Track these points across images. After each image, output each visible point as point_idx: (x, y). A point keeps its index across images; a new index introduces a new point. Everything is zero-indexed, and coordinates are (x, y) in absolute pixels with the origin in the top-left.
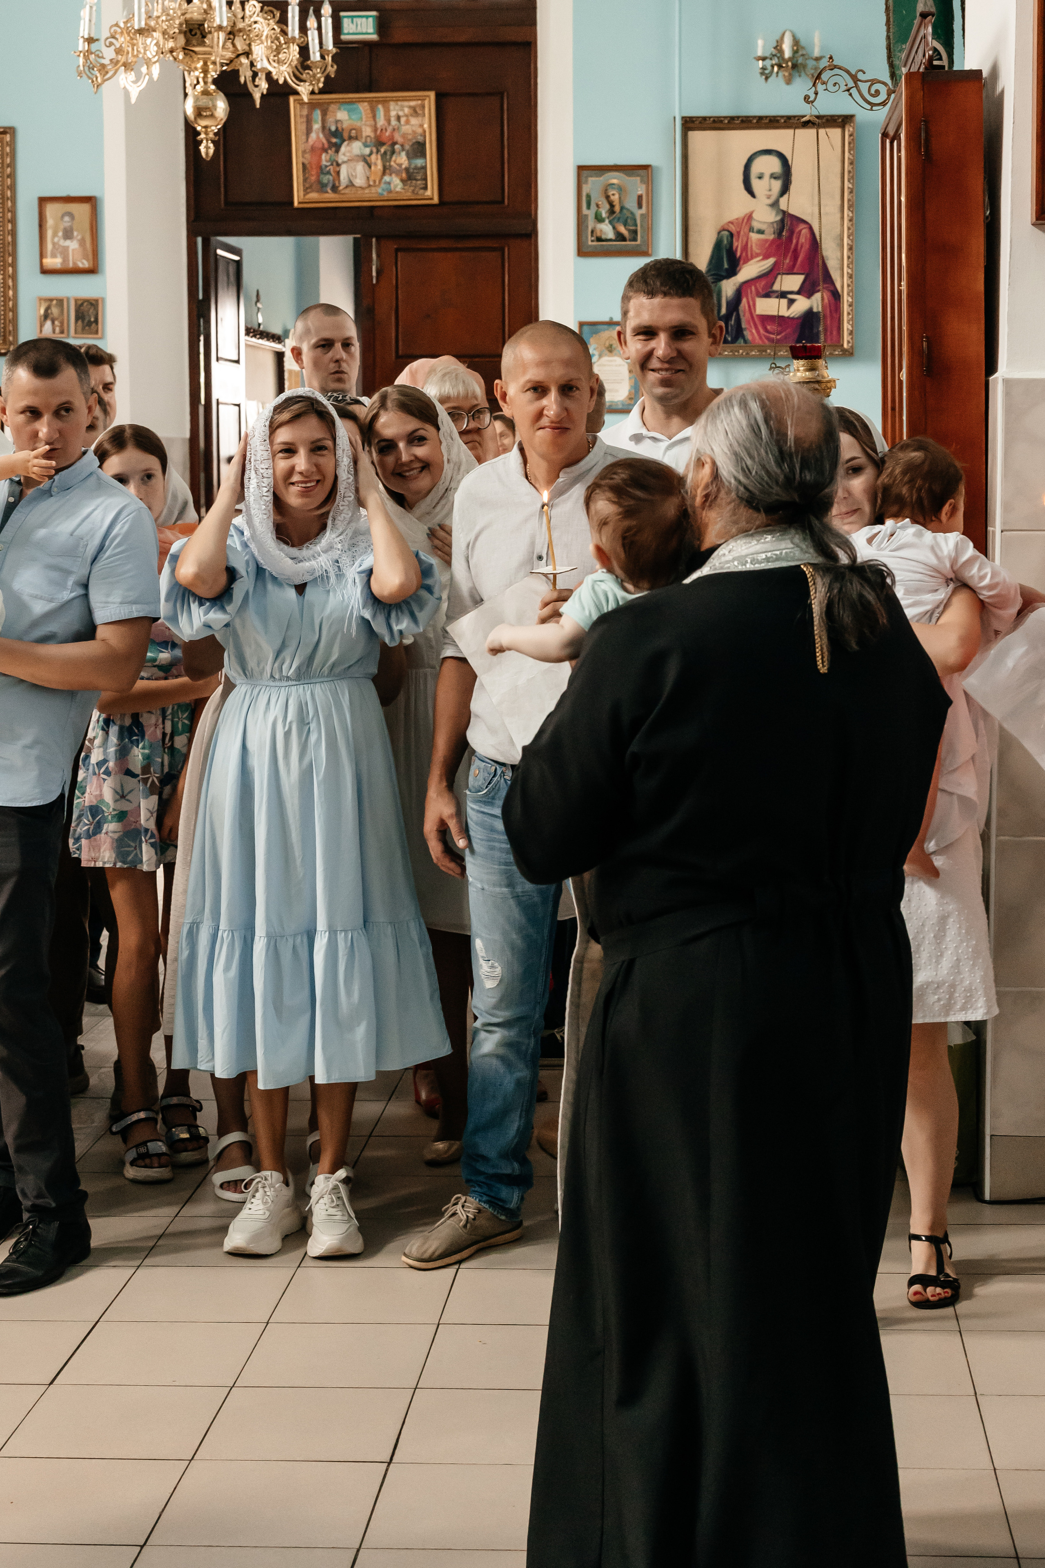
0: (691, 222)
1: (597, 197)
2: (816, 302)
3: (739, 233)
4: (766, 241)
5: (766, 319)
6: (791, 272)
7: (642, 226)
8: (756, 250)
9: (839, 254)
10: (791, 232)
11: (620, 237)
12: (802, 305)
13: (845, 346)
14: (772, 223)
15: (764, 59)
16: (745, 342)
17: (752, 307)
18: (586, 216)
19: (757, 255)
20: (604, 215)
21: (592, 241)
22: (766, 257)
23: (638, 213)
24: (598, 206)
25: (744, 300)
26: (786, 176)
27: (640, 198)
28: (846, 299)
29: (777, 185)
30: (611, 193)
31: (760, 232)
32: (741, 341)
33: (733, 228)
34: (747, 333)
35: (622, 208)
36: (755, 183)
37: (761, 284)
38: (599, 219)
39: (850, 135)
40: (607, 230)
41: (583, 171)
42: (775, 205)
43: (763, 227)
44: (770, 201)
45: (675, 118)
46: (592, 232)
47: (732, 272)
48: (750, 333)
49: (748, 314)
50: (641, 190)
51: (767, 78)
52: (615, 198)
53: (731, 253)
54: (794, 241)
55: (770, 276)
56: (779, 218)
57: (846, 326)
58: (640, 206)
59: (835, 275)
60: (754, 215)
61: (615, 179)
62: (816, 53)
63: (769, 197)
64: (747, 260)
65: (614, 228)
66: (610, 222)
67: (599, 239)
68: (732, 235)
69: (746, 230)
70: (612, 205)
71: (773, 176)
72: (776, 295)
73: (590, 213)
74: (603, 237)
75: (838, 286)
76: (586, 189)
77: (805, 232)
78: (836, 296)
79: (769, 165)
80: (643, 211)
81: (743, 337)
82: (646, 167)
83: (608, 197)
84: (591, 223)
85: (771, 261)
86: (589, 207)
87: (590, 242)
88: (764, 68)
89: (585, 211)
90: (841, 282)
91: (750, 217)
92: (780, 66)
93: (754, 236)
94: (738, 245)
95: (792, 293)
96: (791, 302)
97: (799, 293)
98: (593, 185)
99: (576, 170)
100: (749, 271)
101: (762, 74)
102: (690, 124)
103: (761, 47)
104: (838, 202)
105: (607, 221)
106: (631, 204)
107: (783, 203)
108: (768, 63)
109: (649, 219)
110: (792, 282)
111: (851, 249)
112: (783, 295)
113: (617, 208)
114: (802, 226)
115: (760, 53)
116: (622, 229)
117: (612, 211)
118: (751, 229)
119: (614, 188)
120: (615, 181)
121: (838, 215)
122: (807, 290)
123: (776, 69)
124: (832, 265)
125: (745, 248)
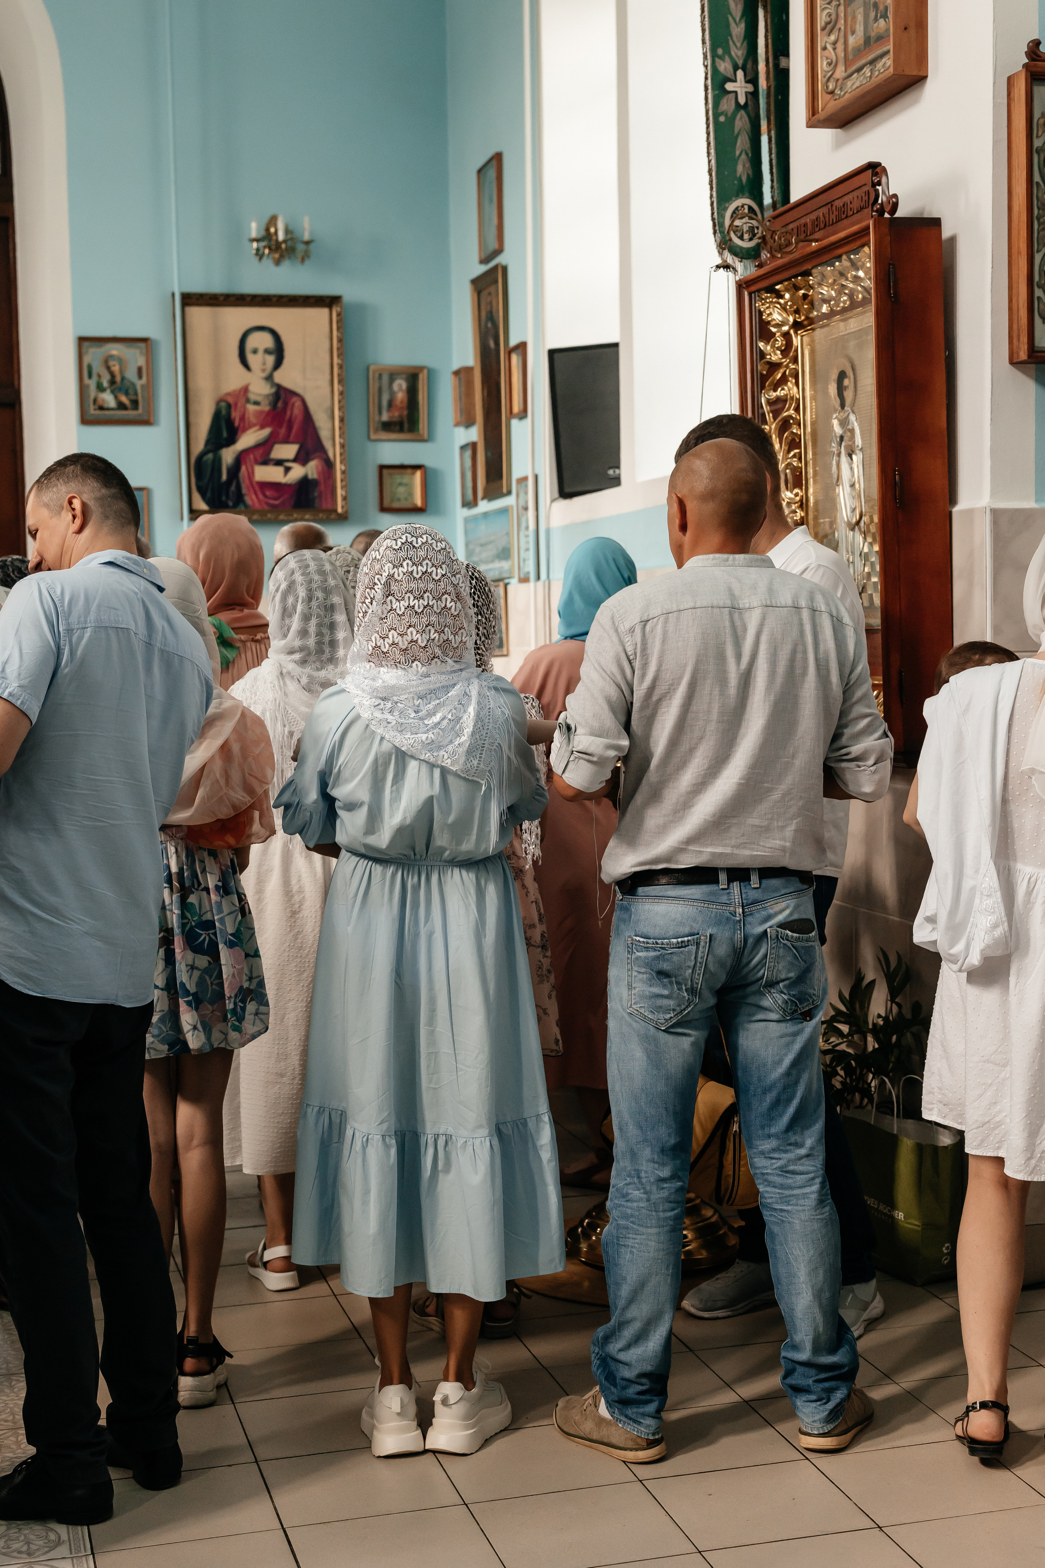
0: (191, 393)
1: (98, 368)
2: (312, 469)
3: (236, 404)
4: (261, 412)
5: (265, 486)
6: (286, 441)
7: (143, 397)
8: (253, 420)
9: (329, 425)
10: (286, 404)
11: (121, 406)
12: (297, 472)
13: (340, 510)
14: (267, 396)
15: (257, 240)
16: (246, 506)
17: (251, 475)
18: (88, 386)
19: (254, 425)
20: (105, 384)
21: (95, 410)
22: (262, 427)
23: (139, 384)
24: (99, 376)
25: (243, 468)
26: (278, 352)
27: (140, 370)
28: (339, 467)
29: (271, 360)
30: (111, 363)
31: (256, 403)
32: (242, 507)
33: (231, 400)
34: (247, 499)
35: (123, 378)
36: (251, 358)
37: (260, 451)
38: (100, 388)
39: (339, 315)
40: (108, 399)
41: (83, 341)
42: (269, 378)
43: (259, 399)
44: (264, 375)
45: (173, 295)
46: (95, 401)
47: (231, 440)
48: (250, 499)
49: (247, 481)
50: (141, 361)
51: (260, 259)
52: (116, 369)
53: (229, 422)
54: (288, 413)
55: (266, 446)
56: (273, 390)
57: (340, 492)
58: (140, 376)
59: (327, 444)
60: (251, 388)
61: (115, 350)
62: (306, 237)
63: (263, 370)
64: (245, 430)
65: (116, 397)
66: (112, 392)
67: (101, 408)
68: (229, 406)
69: (244, 400)
70: (113, 375)
71: (267, 351)
72: (272, 463)
73: (92, 384)
74: (106, 406)
75: (331, 454)
76: (87, 360)
77: (298, 404)
78: (329, 465)
79: (263, 341)
80: (144, 380)
81: (244, 502)
82: (145, 340)
83: (108, 368)
84: (93, 392)
85: (267, 432)
86: (90, 376)
87: (92, 411)
88: (258, 250)
89: (86, 380)
90: (334, 451)
91: (246, 390)
92: (270, 248)
93: (251, 408)
94: (236, 415)
95: (288, 461)
96: (287, 470)
97: (295, 460)
98: (94, 356)
99: (76, 341)
100: (248, 440)
101: (257, 254)
102: (189, 300)
103: (254, 229)
104: (327, 376)
105: (108, 391)
106: (131, 374)
107: (279, 377)
108: (262, 244)
109: (151, 388)
110: (287, 451)
111: (342, 420)
112: (279, 463)
113: (118, 379)
114: (294, 399)
115: (254, 234)
116: (124, 399)
117: (112, 382)
118: (248, 401)
119: (114, 360)
120: (114, 352)
121: (328, 389)
122: (302, 458)
123: (267, 251)
124: (324, 434)
125: (242, 418)
